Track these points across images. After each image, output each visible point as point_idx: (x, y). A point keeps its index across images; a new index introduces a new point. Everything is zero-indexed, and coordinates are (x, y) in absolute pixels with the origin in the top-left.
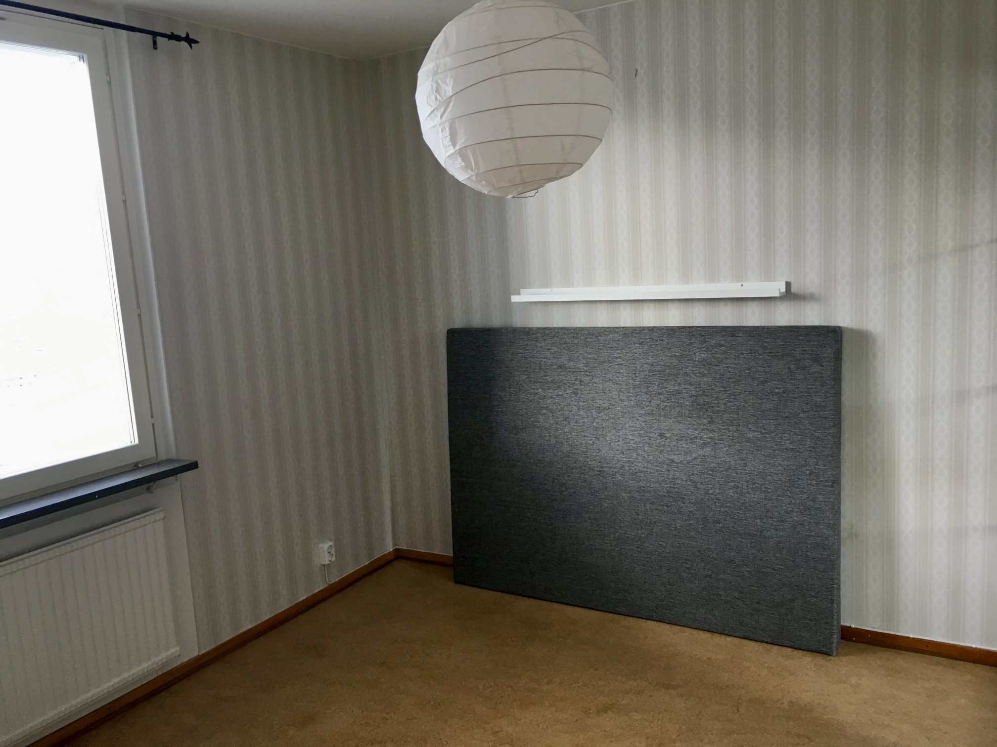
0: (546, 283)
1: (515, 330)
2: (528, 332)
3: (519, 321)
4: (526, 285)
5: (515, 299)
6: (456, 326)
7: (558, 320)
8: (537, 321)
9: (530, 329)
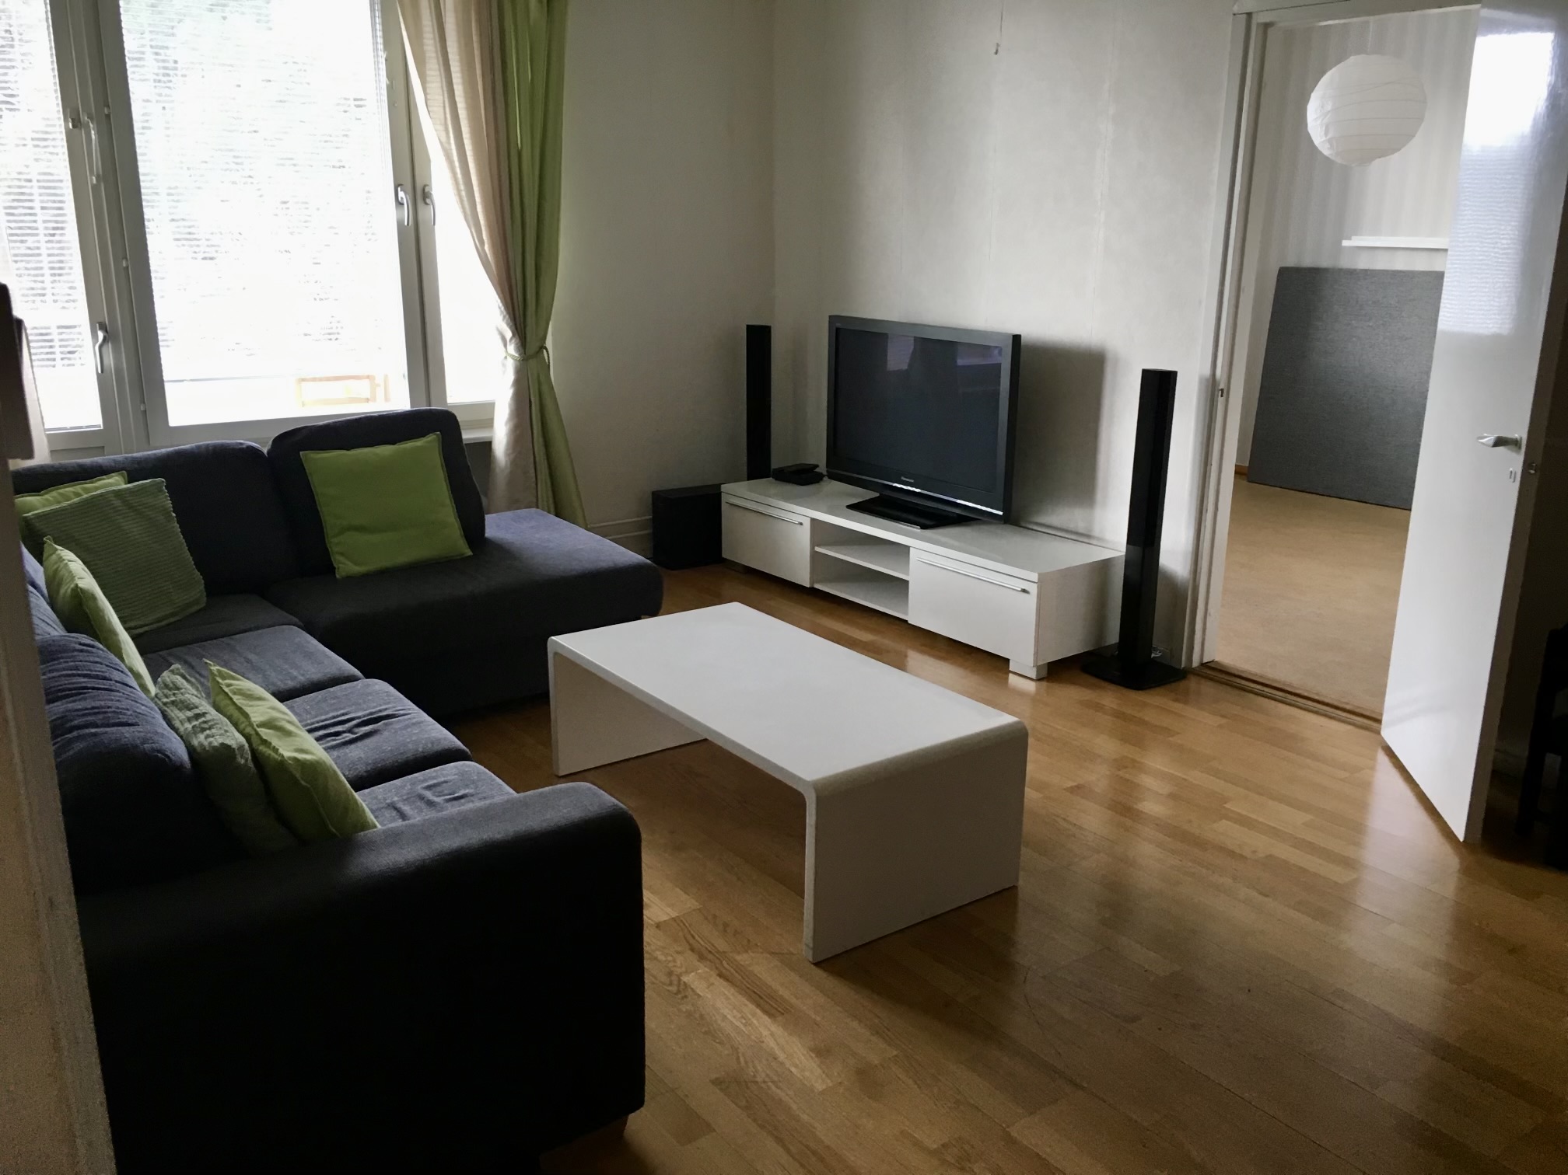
0: (1376, 232)
1: (1341, 270)
2: (1352, 273)
3: (1345, 263)
4: (1356, 232)
5: (1345, 243)
6: (1288, 265)
7: (1381, 263)
8: (1363, 263)
9: (1355, 270)
